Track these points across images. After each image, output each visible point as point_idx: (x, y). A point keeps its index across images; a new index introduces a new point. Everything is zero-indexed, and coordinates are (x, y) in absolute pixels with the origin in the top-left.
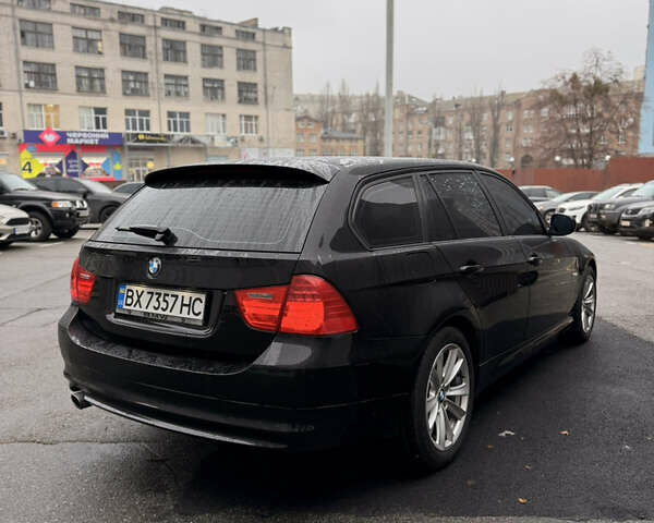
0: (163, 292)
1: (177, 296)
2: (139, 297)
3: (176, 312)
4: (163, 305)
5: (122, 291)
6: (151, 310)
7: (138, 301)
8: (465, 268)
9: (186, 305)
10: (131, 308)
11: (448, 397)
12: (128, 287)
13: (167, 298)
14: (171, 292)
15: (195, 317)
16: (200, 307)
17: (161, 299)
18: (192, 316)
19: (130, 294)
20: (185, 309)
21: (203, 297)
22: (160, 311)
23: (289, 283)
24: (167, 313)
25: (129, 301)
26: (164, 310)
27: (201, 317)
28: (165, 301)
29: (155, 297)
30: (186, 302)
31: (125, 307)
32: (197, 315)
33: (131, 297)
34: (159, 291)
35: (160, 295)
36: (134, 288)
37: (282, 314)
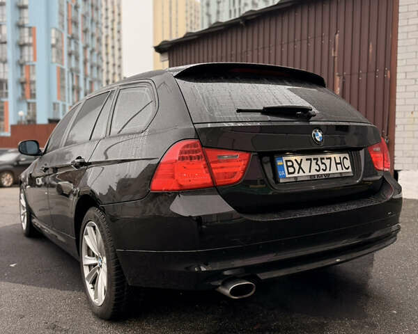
0: (319, 157)
1: (330, 158)
2: (300, 165)
3: (334, 170)
4: (323, 167)
5: (279, 163)
6: (314, 172)
7: (300, 168)
9: (338, 163)
10: (296, 175)
12: (285, 159)
13: (323, 161)
14: (325, 156)
15: (347, 171)
16: (347, 163)
17: (319, 163)
18: (345, 170)
19: (290, 164)
20: (339, 166)
21: (347, 156)
22: (321, 172)
24: (327, 172)
25: (291, 170)
26: (325, 170)
27: (350, 170)
28: (323, 163)
29: (314, 162)
30: (338, 161)
31: (287, 176)
32: (347, 169)
33: (292, 166)
34: (316, 156)
35: (317, 159)
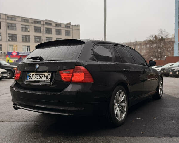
0: (39, 74)
1: (43, 75)
2: (33, 76)
3: (43, 79)
4: (39, 77)
5: (28, 75)
6: (36, 79)
7: (32, 77)
8: (124, 70)
9: (45, 77)
10: (31, 79)
11: (121, 106)
12: (30, 74)
13: (40, 75)
14: (41, 74)
16: (49, 77)
17: (39, 76)
18: (47, 79)
19: (30, 75)
21: (50, 74)
22: (38, 79)
23: (74, 68)
24: (40, 79)
25: (30, 77)
26: (39, 79)
27: (50, 80)
28: (40, 76)
29: (37, 75)
31: (29, 79)
32: (48, 79)
33: (31, 76)
34: (38, 74)
35: (38, 75)
36: (31, 74)
37: (72, 77)
